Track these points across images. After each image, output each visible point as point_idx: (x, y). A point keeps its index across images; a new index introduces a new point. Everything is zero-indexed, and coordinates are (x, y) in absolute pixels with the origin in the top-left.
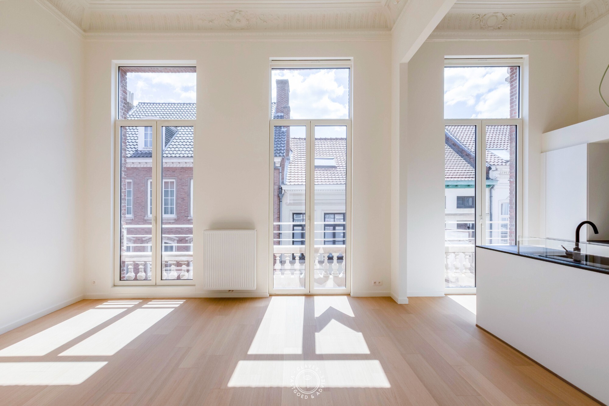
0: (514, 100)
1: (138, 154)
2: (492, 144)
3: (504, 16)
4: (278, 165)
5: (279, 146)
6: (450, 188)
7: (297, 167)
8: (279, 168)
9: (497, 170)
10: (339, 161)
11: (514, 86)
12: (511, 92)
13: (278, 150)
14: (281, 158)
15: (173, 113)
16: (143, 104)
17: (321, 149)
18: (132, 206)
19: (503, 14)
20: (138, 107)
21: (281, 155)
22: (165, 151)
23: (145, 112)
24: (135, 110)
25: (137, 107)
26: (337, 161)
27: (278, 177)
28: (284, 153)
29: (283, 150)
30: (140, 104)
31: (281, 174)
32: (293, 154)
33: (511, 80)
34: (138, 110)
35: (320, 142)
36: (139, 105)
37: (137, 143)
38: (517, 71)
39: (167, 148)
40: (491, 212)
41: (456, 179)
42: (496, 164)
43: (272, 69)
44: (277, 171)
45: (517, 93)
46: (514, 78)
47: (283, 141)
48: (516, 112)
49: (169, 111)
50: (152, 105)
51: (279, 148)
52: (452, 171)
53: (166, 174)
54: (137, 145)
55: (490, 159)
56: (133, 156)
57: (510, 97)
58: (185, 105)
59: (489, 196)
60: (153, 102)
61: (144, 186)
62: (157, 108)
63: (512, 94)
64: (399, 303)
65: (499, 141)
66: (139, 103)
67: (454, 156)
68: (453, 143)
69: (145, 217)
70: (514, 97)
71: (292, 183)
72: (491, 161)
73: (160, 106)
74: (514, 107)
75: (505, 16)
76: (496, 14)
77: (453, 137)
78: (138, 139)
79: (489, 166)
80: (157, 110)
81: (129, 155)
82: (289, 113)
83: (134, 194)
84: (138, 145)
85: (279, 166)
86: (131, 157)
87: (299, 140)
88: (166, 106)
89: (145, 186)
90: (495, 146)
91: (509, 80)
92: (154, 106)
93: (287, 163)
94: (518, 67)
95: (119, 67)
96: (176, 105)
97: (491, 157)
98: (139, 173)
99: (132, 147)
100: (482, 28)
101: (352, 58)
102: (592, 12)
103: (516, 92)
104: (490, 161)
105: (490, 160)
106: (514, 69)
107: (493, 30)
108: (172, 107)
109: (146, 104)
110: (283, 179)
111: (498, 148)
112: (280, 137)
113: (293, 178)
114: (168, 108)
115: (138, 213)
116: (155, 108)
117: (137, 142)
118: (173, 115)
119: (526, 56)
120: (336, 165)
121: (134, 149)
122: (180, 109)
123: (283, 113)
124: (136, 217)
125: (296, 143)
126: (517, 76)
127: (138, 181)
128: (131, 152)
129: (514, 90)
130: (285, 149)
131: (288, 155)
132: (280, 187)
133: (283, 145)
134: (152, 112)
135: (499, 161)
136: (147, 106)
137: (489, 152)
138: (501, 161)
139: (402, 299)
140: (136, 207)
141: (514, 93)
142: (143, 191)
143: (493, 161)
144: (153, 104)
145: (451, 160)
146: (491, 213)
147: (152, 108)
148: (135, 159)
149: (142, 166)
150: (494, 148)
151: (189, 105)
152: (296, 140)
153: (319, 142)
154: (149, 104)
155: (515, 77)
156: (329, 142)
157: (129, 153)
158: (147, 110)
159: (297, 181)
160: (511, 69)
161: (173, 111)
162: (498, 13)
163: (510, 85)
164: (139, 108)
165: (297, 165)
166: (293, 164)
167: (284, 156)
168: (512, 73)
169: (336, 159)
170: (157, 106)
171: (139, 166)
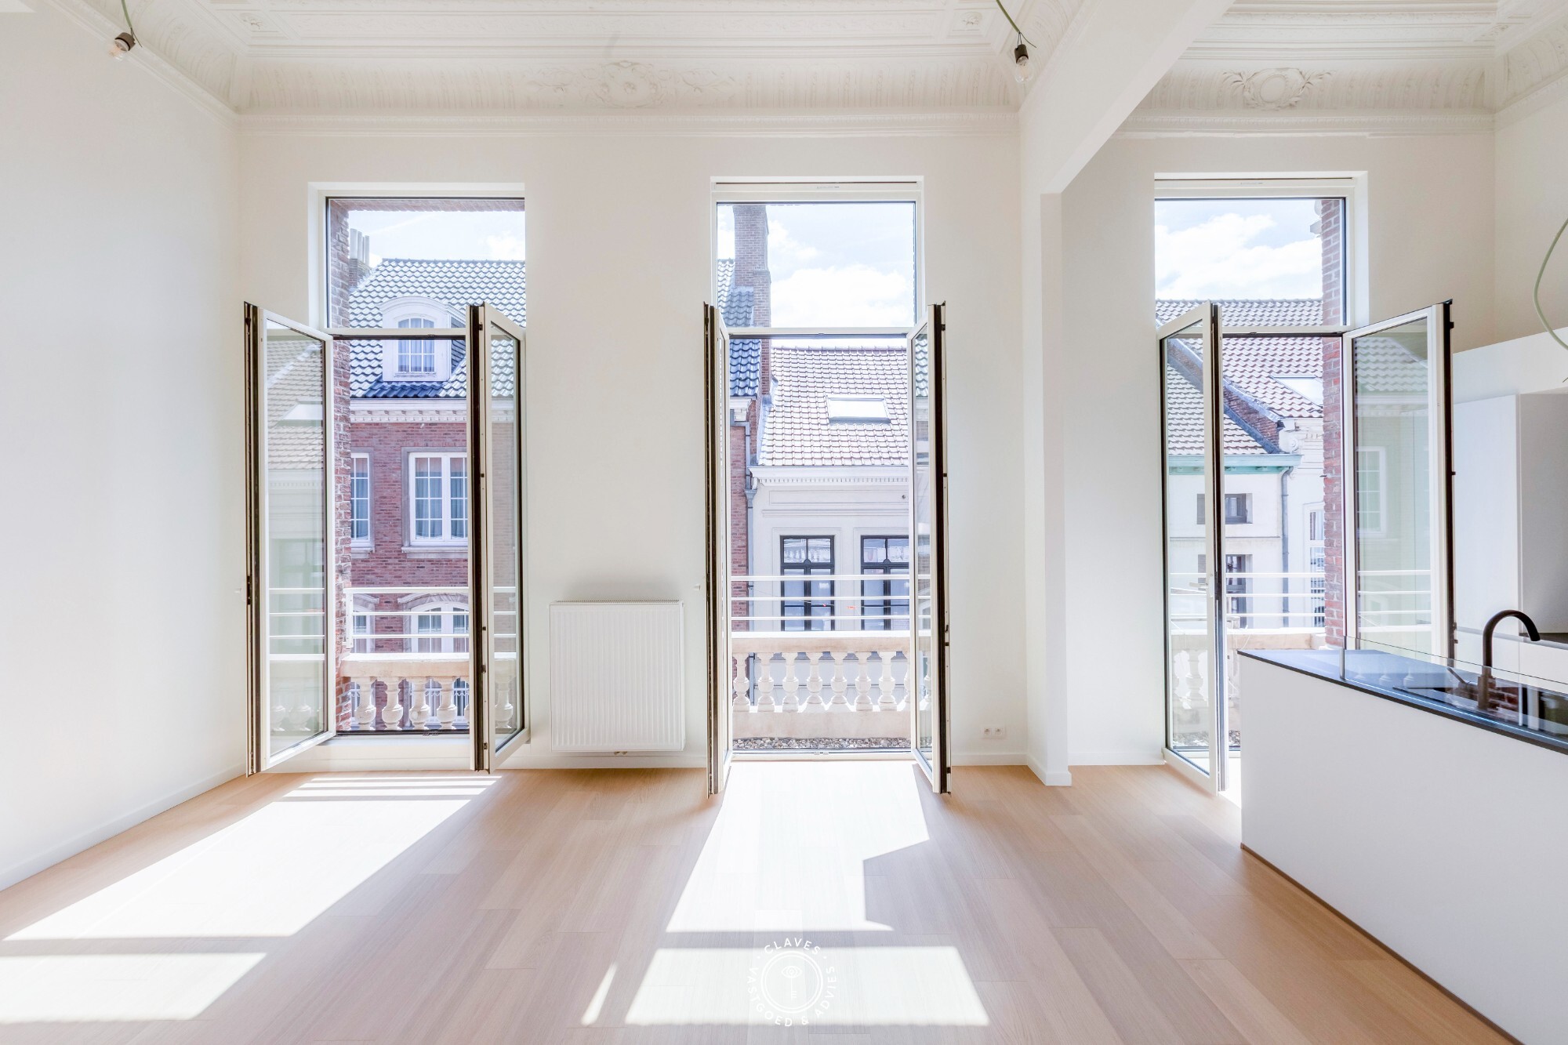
0: (1332, 280)
1: (382, 389)
2: (1285, 364)
3: (1304, 77)
4: (741, 417)
5: (743, 369)
6: (1179, 473)
7: (789, 420)
8: (743, 424)
9: (1297, 429)
10: (898, 406)
11: (1332, 244)
12: (1325, 261)
13: (740, 379)
14: (749, 400)
15: (471, 287)
16: (393, 264)
17: (852, 376)
18: (368, 520)
19: (1301, 73)
20: (382, 271)
21: (750, 392)
22: (453, 382)
23: (400, 284)
24: (373, 278)
25: (377, 270)
26: (891, 406)
27: (743, 448)
28: (757, 386)
29: (754, 380)
30: (386, 263)
31: (748, 439)
32: (780, 388)
33: (1325, 231)
34: (380, 278)
35: (849, 358)
36: (383, 265)
37: (380, 363)
38: (1339, 210)
39: (458, 375)
40: (1285, 533)
41: (1194, 452)
42: (1295, 414)
43: (717, 203)
44: (740, 432)
45: (1339, 262)
46: (1333, 226)
47: (752, 357)
48: (1339, 309)
49: (462, 280)
50: (417, 264)
51: (744, 374)
52: (1184, 430)
53: (456, 440)
54: (379, 366)
55: (1281, 402)
56: (371, 395)
57: (1323, 273)
58: (503, 265)
59: (1280, 493)
60: (420, 259)
61: (400, 469)
62: (429, 273)
63: (1329, 264)
64: (1047, 784)
65: (1304, 357)
66: (384, 260)
67: (1188, 393)
68: (1186, 360)
69: (402, 546)
70: (1333, 272)
71: (779, 463)
72: (1282, 408)
73: (437, 269)
74: (1333, 298)
75: (1307, 77)
76: (1284, 73)
77: (1186, 346)
78: (381, 352)
79: (1277, 419)
80: (429, 279)
81: (360, 393)
82: (768, 287)
83: (374, 489)
84: (381, 367)
85: (744, 419)
86: (365, 397)
87: (794, 353)
88: (453, 269)
89: (403, 468)
90: (1293, 369)
91: (1321, 230)
92: (421, 269)
93: (765, 410)
94: (1341, 201)
95: (327, 198)
96: (479, 265)
97: (1282, 396)
98: (386, 437)
99: (368, 371)
100: (1248, 104)
101: (920, 178)
102: (1524, 67)
103: (1336, 261)
104: (1280, 407)
105: (1281, 404)
106: (1331, 205)
107: (1277, 110)
108: (469, 270)
109: (401, 264)
110: (754, 451)
111: (1299, 375)
112: (746, 348)
113: (780, 450)
114: (457, 274)
115: (385, 536)
116: (425, 274)
117: (380, 361)
118: (470, 290)
119: (1360, 175)
120: (890, 417)
121: (372, 378)
122: (490, 275)
123: (753, 285)
124: (379, 545)
125: (787, 361)
126: (1339, 222)
127: (384, 456)
128: (366, 386)
129: (1331, 255)
130: (758, 378)
131: (765, 391)
132: (748, 473)
133: (752, 368)
134: (417, 284)
135: (1303, 406)
136: (405, 269)
137: (1277, 384)
138: (1309, 407)
139: (1055, 774)
140: (379, 520)
141: (1333, 262)
142: (397, 482)
143: (1289, 407)
144: (421, 262)
145: (1182, 403)
146: (1283, 535)
147: (417, 274)
148: (375, 401)
149: (393, 420)
150: (1291, 374)
151: (512, 266)
152: (787, 352)
153: (846, 358)
154: (409, 264)
155: (1335, 223)
156: (871, 358)
157: (360, 387)
158: (405, 279)
159: (790, 456)
160: (1323, 204)
161: (470, 280)
162: (1288, 68)
163: (1321, 242)
164: (385, 273)
165: (789, 415)
166: (780, 415)
167: (755, 395)
168: (1327, 215)
169: (889, 401)
170: (429, 269)
171: (385, 420)
